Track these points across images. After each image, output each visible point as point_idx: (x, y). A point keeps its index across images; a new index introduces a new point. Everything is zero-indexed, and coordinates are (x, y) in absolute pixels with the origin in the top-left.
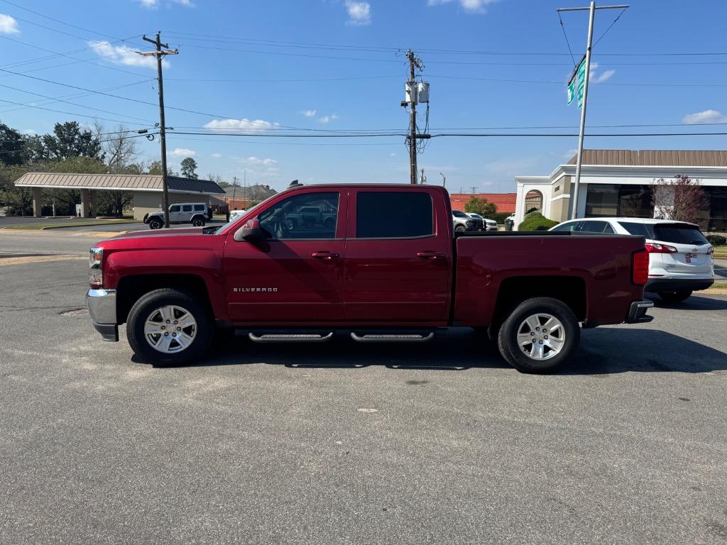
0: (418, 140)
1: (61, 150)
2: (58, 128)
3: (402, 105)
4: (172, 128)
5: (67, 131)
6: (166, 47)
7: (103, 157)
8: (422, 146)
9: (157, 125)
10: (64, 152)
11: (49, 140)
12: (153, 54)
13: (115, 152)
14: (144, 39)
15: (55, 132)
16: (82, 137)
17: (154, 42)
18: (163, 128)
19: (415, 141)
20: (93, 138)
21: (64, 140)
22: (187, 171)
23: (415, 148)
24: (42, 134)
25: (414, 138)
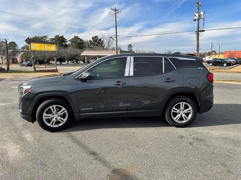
0: (200, 33)
1: (93, 44)
2: (93, 38)
3: (194, 20)
4: (119, 36)
5: (95, 39)
6: (118, 11)
7: (104, 45)
8: (201, 35)
9: (115, 35)
10: (94, 44)
11: (90, 41)
12: (114, 14)
13: (108, 44)
14: (111, 9)
15: (92, 39)
16: (99, 40)
17: (115, 10)
18: (117, 36)
19: (198, 33)
20: (102, 40)
21: (94, 41)
22: (129, 49)
23: (198, 35)
24: (89, 40)
25: (198, 32)
